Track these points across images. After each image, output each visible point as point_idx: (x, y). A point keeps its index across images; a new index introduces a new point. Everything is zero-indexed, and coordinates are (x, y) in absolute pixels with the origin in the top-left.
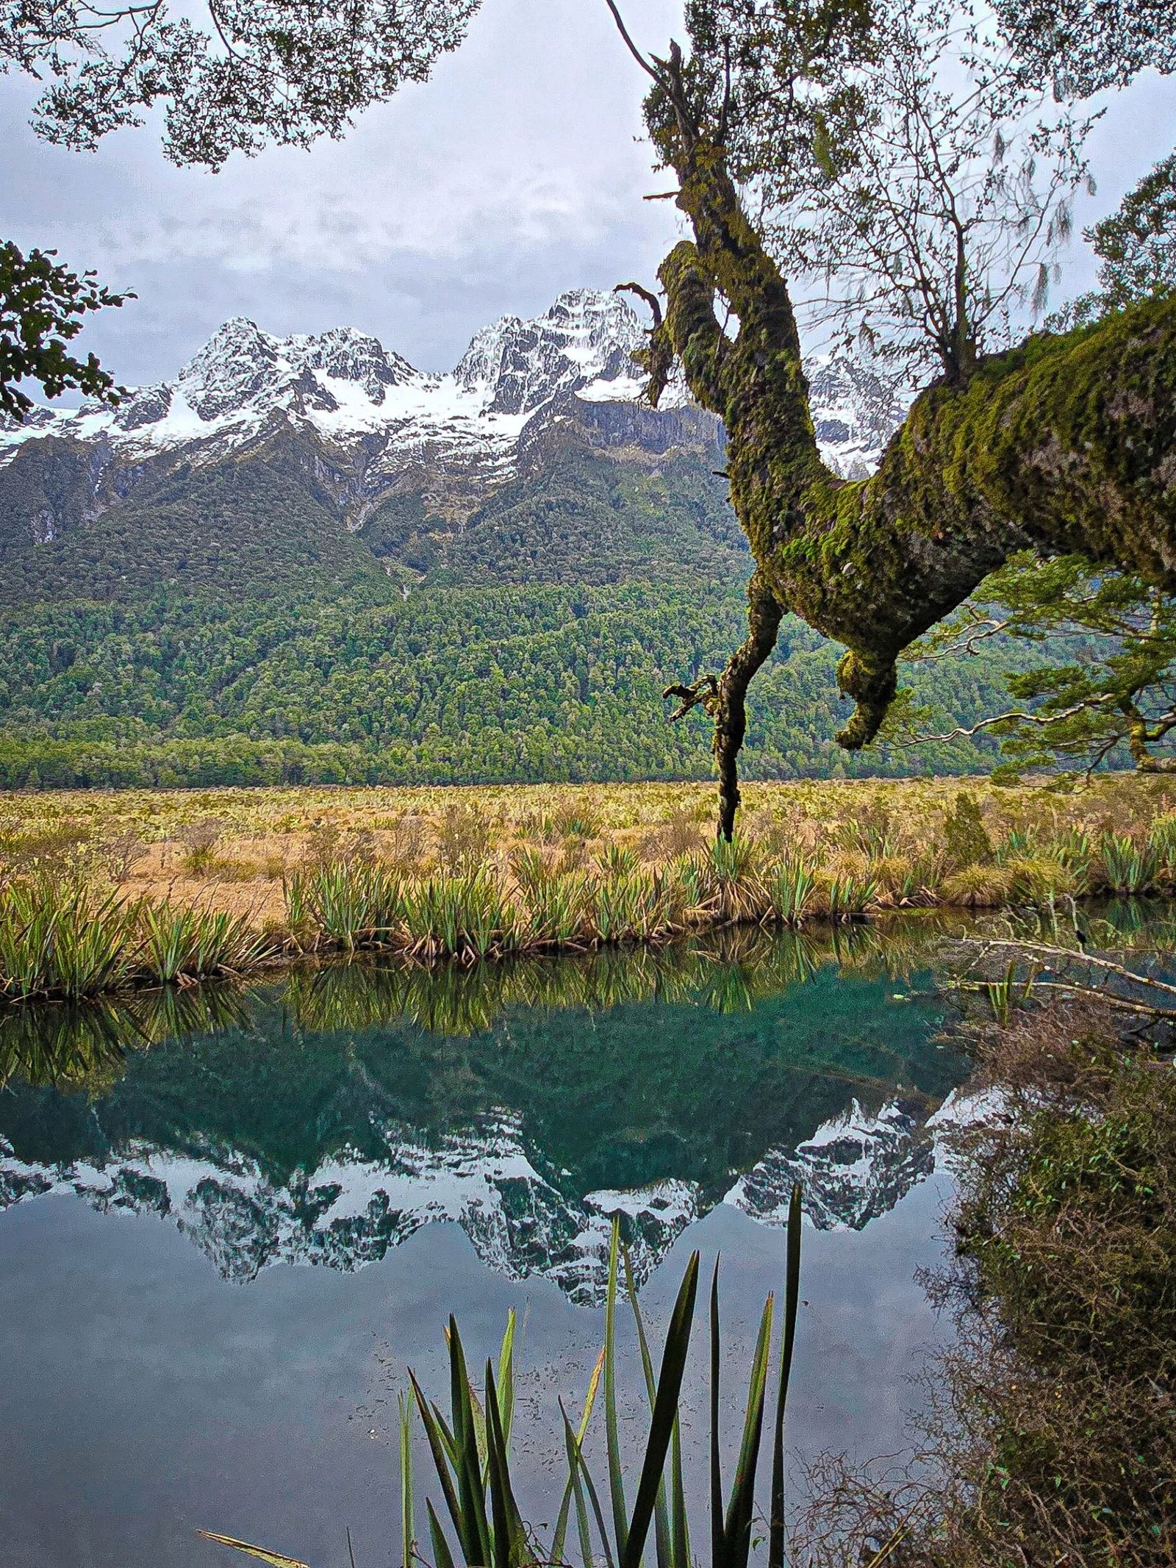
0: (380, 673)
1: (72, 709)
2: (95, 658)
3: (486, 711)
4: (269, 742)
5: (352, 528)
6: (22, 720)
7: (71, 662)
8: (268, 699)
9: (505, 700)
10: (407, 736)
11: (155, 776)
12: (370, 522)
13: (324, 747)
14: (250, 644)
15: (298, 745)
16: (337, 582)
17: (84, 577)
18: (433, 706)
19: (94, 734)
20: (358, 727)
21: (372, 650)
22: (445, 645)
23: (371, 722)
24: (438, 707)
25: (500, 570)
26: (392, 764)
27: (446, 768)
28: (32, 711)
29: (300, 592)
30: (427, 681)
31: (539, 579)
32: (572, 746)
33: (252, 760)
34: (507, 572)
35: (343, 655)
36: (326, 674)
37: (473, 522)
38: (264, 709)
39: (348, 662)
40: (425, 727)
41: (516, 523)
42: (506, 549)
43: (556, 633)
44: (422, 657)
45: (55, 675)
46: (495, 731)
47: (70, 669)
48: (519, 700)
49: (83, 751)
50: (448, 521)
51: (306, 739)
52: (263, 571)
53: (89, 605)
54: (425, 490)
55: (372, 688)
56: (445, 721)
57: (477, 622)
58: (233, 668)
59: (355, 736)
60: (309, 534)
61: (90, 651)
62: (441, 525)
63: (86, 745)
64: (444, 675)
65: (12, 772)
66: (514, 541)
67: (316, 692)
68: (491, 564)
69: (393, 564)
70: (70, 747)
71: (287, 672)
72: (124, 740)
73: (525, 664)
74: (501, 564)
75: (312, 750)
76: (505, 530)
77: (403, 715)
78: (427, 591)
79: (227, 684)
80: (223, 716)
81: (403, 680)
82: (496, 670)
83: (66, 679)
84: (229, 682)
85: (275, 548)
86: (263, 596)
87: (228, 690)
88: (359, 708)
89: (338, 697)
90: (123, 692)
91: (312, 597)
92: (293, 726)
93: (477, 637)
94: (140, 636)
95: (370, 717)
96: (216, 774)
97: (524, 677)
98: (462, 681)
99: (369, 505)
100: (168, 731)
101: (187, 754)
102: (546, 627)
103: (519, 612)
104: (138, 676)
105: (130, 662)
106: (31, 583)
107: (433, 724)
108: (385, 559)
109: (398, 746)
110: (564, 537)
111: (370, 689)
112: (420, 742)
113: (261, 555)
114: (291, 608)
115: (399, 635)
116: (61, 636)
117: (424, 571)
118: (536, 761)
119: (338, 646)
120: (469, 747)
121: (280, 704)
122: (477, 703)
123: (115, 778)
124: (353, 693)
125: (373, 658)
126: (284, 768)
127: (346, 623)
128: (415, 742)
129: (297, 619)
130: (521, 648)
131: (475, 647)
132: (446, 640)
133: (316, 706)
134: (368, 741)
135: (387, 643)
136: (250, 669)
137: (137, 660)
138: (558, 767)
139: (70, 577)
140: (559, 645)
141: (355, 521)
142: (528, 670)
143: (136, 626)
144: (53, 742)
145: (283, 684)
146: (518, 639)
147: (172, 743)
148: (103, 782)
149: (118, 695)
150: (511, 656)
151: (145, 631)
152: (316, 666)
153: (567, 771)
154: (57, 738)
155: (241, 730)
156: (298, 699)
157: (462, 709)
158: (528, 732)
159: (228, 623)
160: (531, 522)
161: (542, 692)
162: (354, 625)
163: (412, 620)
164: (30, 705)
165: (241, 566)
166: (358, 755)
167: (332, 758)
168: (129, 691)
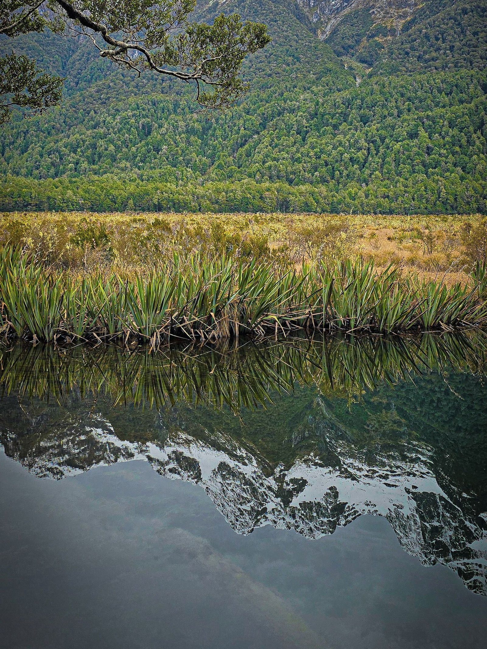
0: (340, 137)
1: (150, 163)
2: (163, 130)
3: (415, 162)
4: (267, 184)
5: (321, 37)
6: (123, 170)
7: (149, 133)
8: (267, 156)
9: (429, 154)
10: (358, 180)
11: (199, 205)
12: (334, 32)
13: (303, 188)
14: (256, 119)
15: (286, 185)
16: (312, 76)
17: (156, 80)
18: (377, 160)
19: (163, 178)
20: (326, 174)
21: (334, 121)
22: (385, 116)
23: (334, 171)
24: (380, 160)
25: (426, 61)
26: (348, 200)
27: (385, 203)
28: (128, 164)
29: (287, 83)
30: (373, 142)
31: (456, 66)
32: (480, 189)
33: (258, 195)
34: (431, 63)
35: (315, 125)
36: (304, 139)
37: (406, 28)
38: (264, 163)
39: (318, 130)
40: (371, 174)
41: (439, 26)
42: (432, 46)
43: (468, 106)
44: (369, 126)
45: (141, 141)
46: (421, 177)
47: (149, 137)
48: (440, 155)
49: (157, 189)
50: (389, 28)
51: (291, 182)
52: (264, 70)
53: (160, 97)
54: (373, 7)
55: (335, 148)
56: (385, 170)
57: (409, 99)
58: (245, 136)
59: (323, 181)
60: (294, 43)
61: (160, 126)
62: (382, 31)
63: (160, 185)
64: (385, 138)
65: (119, 200)
66: (437, 39)
67: (298, 151)
68: (419, 58)
69: (349, 61)
70: (150, 186)
71: (279, 138)
72: (180, 182)
73: (444, 129)
74: (427, 56)
75: (294, 189)
76: (431, 32)
77: (356, 166)
78: (374, 79)
79: (241, 146)
80: (239, 168)
81: (356, 141)
82: (423, 133)
83: (147, 144)
84: (242, 145)
85: (271, 54)
86: (264, 87)
87: (242, 150)
88: (326, 162)
89: (312, 154)
90: (180, 152)
91: (295, 87)
92: (283, 173)
93: (409, 110)
94: (188, 116)
95: (333, 168)
96: (235, 205)
97: (444, 138)
98: (397, 141)
99: (333, 21)
100: (206, 177)
101: (218, 191)
102: (461, 102)
103: (440, 92)
104: (188, 142)
105: (183, 133)
106: (127, 84)
107: (377, 172)
108: (344, 58)
109: (353, 188)
110: (475, 34)
111: (333, 148)
112: (367, 185)
113: (263, 59)
114: (282, 94)
115: (354, 111)
116: (144, 117)
117: (370, 65)
118: (452, 198)
119: (312, 119)
120: (402, 188)
121: (275, 159)
122: (409, 157)
123: (176, 206)
124: (322, 151)
125: (335, 127)
126: (277, 202)
127: (317, 104)
128: (364, 184)
129: (285, 102)
130: (441, 117)
131: (406, 117)
132: (386, 113)
133: (298, 160)
134: (332, 183)
135: (345, 116)
136: (256, 136)
137: (187, 132)
138: (468, 203)
139: (148, 80)
140: (470, 115)
141: (323, 32)
142: (447, 133)
143: (187, 109)
144: (141, 183)
145: (276, 146)
146: (439, 111)
147: (209, 184)
148: (169, 208)
149: (177, 153)
150: (434, 123)
151: (192, 113)
152: (298, 133)
153: (475, 206)
154: (142, 181)
155: (250, 177)
156: (286, 155)
157: (397, 162)
158: (446, 178)
159: (242, 106)
160: (450, 24)
161: (457, 149)
162: (323, 105)
163: (362, 100)
164: (127, 160)
165: (250, 68)
166: (325, 193)
167: (308, 195)
168: (183, 151)
